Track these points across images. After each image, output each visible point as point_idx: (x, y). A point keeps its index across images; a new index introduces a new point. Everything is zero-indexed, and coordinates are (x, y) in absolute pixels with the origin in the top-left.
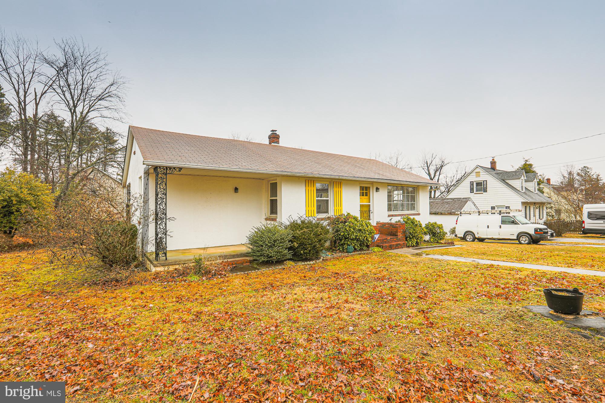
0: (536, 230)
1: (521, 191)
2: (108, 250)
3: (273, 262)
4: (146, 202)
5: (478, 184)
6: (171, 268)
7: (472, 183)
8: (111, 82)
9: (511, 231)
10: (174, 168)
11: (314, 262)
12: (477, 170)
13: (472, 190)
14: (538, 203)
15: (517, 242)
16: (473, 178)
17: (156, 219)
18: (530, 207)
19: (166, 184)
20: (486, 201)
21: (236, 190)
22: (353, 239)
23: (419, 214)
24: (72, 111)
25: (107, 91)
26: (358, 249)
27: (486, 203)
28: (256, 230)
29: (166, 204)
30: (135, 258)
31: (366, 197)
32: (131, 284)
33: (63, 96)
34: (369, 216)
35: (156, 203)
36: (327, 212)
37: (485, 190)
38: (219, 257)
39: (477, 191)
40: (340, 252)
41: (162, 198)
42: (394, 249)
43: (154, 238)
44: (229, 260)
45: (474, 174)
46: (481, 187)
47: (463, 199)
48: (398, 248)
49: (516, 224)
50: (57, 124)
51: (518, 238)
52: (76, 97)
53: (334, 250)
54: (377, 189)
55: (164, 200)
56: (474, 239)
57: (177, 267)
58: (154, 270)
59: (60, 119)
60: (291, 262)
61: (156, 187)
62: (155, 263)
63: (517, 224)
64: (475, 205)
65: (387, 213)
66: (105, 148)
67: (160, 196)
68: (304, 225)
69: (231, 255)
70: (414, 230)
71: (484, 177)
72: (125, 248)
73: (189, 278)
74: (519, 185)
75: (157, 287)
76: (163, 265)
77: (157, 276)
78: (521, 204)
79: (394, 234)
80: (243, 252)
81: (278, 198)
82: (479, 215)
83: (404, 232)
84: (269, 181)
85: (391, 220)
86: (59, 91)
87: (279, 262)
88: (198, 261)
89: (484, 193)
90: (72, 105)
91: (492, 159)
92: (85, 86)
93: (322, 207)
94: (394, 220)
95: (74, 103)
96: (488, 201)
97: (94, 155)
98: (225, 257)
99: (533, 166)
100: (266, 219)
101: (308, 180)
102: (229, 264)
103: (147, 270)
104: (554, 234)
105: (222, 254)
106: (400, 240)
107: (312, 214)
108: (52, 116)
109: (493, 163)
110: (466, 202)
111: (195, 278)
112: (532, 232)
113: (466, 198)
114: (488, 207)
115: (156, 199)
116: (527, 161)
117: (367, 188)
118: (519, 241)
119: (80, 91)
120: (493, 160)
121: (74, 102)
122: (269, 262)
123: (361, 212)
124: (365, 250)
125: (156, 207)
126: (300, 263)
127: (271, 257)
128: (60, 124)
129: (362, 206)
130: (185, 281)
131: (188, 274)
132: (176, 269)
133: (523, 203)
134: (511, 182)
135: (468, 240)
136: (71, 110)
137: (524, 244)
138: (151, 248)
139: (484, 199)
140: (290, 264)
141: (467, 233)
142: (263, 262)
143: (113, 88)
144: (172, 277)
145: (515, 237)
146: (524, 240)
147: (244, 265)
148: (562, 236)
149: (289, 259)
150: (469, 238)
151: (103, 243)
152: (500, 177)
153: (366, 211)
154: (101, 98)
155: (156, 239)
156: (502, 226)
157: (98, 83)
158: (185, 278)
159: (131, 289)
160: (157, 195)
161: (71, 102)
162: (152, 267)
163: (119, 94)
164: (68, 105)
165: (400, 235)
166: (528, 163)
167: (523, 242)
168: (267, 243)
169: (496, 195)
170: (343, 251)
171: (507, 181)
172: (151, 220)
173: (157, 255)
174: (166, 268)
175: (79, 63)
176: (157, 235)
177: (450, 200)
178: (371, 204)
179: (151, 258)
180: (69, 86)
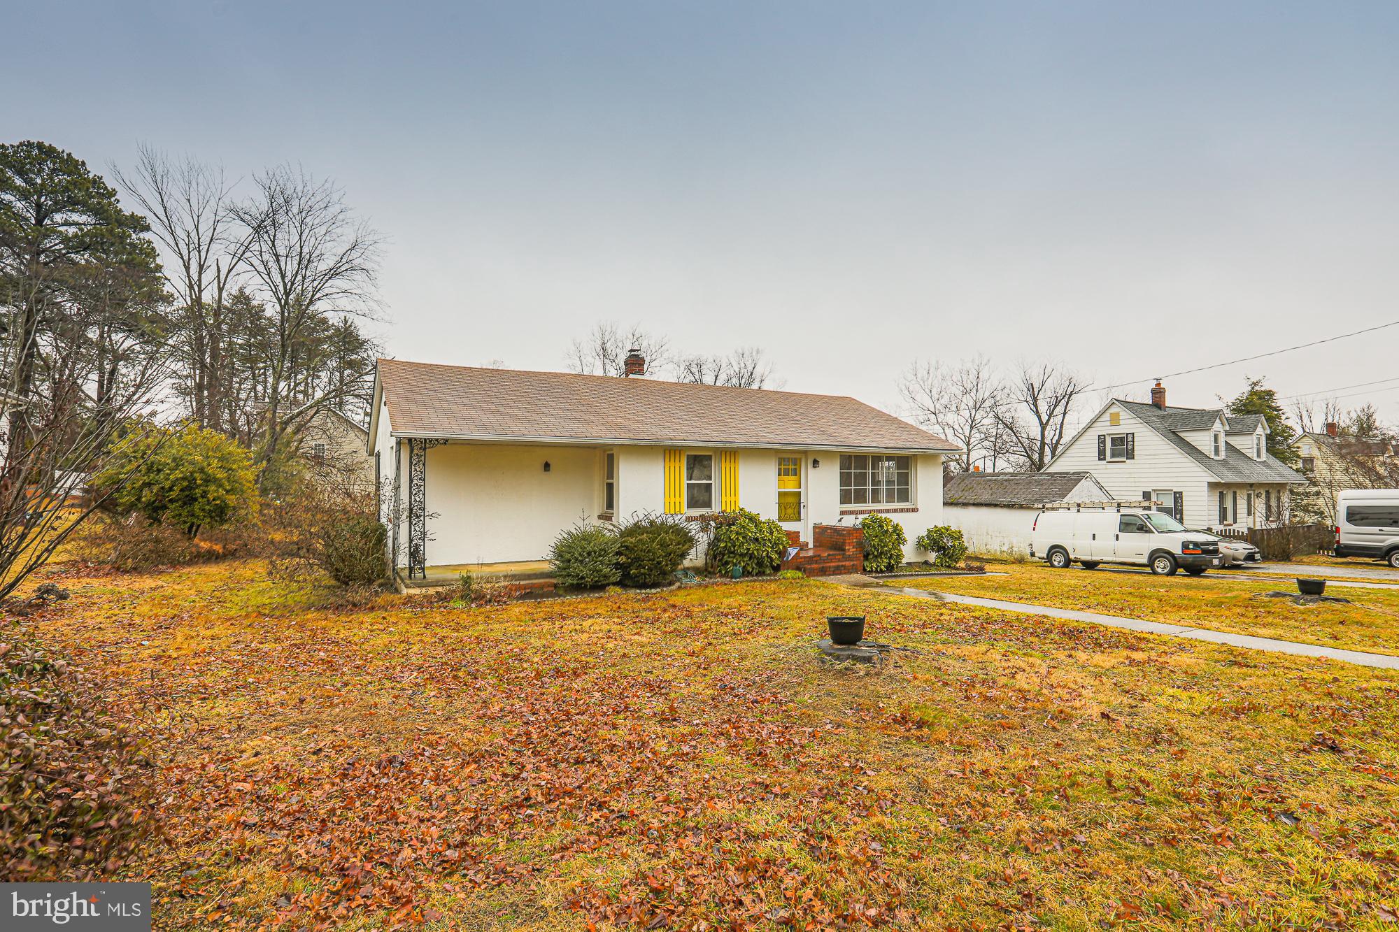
0: (1185, 546)
1: (1212, 456)
2: (343, 561)
3: (586, 586)
4: (397, 489)
5: (1118, 441)
6: (431, 591)
7: (1102, 440)
8: (353, 239)
9: (1137, 547)
10: (437, 440)
11: (659, 590)
12: (1114, 410)
13: (1102, 455)
14: (1261, 485)
15: (1148, 570)
16: (1105, 428)
17: (410, 517)
18: (1235, 493)
19: (424, 465)
20: (1132, 480)
21: (547, 466)
22: (742, 555)
23: (916, 510)
24: (283, 301)
25: (344, 260)
26: (755, 572)
27: (1133, 484)
28: (566, 536)
29: (424, 494)
30: (381, 574)
31: (793, 478)
32: (372, 609)
33: (266, 277)
34: (799, 513)
35: (411, 493)
36: (708, 504)
37: (1131, 455)
38: (505, 577)
39: (1113, 456)
40: (722, 576)
41: (417, 485)
42: (829, 575)
43: (407, 545)
44: (522, 583)
45: (1107, 417)
46: (1122, 448)
47: (1074, 474)
48: (840, 574)
49: (1147, 532)
50: (250, 312)
51: (1151, 564)
52: (289, 274)
53: (710, 573)
54: (815, 463)
55: (422, 488)
56: (1068, 563)
57: (440, 589)
58: (405, 591)
59: (255, 303)
60: (618, 589)
61: (411, 468)
62: (408, 582)
63: (1149, 531)
64: (1101, 488)
65: (837, 507)
66: (340, 358)
67: (415, 482)
68: (655, 529)
69: (525, 575)
70: (881, 541)
71: (1128, 424)
72: (367, 558)
73: (451, 603)
74: (1208, 443)
75: (407, 613)
76: (420, 586)
77: (409, 600)
78: (1206, 488)
79: (840, 548)
80: (546, 571)
81: (615, 481)
82: (1078, 511)
83: (860, 545)
84: (605, 451)
85: (840, 521)
86: (261, 268)
87: (598, 587)
88: (467, 581)
89: (1128, 461)
90: (282, 292)
91: (1155, 382)
92: (306, 250)
93: (699, 496)
94: (849, 521)
95: (285, 288)
96: (1136, 480)
97: (320, 374)
98: (514, 577)
99: (1277, 396)
100: (600, 517)
101: (669, 451)
102: (519, 588)
103: (397, 591)
104: (1257, 556)
105: (509, 573)
106: (849, 559)
107: (677, 509)
108: (242, 298)
109: (1158, 393)
110: (1078, 481)
111: (460, 604)
112: (1177, 550)
113: (1079, 473)
114: (1137, 493)
115: (411, 487)
116: (1256, 384)
117: (796, 462)
118: (1153, 569)
119: (295, 266)
120: (1159, 384)
121: (285, 285)
122: (579, 587)
123: (780, 507)
124: (769, 575)
125: (410, 498)
126: (632, 593)
127: (583, 578)
128: (257, 313)
129: (781, 494)
130: (445, 607)
131: (452, 598)
132: (437, 592)
133: (1212, 486)
134: (1190, 437)
135: (1056, 563)
136: (279, 301)
137: (1160, 574)
138: (403, 561)
139: (1128, 475)
140: (613, 590)
141: (1055, 549)
142: (572, 585)
143: (354, 254)
144: (429, 601)
145: (1144, 560)
146: (1162, 565)
147: (545, 590)
148: (1290, 561)
149: (615, 584)
150: (1058, 559)
151: (336, 549)
152: (1166, 425)
153: (791, 505)
154: (333, 273)
155: (410, 547)
156: (1121, 535)
157: (329, 245)
158: (445, 604)
159: (372, 615)
160: (411, 481)
161: (281, 288)
162: (403, 586)
163: (367, 265)
164: (276, 293)
165: (850, 550)
166: (1257, 388)
167: (1159, 570)
168: (576, 555)
169: (1153, 466)
170: (725, 575)
171: (1181, 435)
172: (404, 517)
173: (411, 569)
174: (424, 591)
175: (295, 210)
176: (411, 541)
177: (1046, 477)
178: (802, 490)
179: (402, 574)
180: (277, 256)
